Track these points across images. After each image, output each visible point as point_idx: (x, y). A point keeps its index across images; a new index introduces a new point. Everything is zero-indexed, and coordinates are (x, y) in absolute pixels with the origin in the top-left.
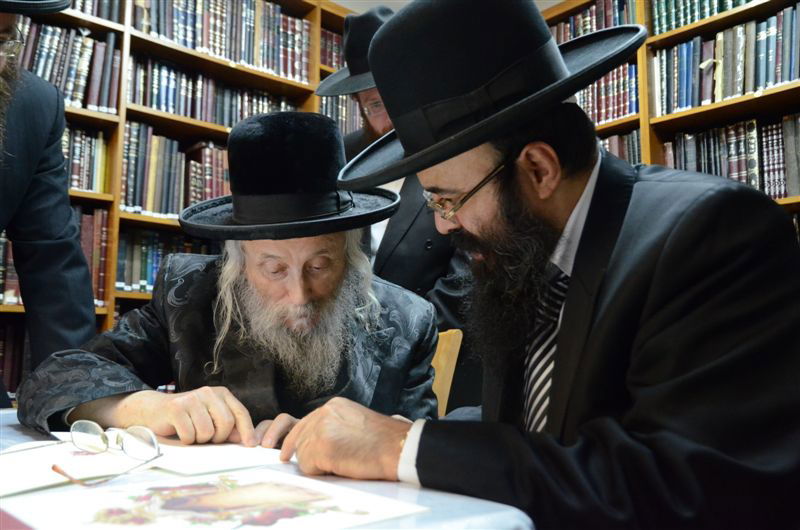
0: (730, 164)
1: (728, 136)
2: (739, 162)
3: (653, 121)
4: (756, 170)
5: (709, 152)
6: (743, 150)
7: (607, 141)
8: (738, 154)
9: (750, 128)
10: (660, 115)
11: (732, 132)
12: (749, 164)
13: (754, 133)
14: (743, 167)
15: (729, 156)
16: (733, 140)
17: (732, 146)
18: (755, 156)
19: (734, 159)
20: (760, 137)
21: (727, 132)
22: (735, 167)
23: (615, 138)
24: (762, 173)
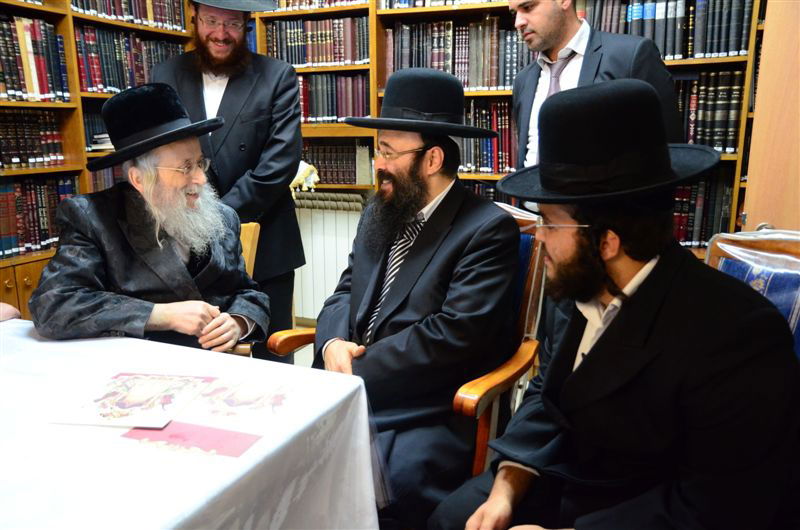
0: (432, 54)
1: (433, 31)
2: (439, 53)
3: (379, 12)
4: (450, 62)
5: (419, 41)
6: (442, 45)
7: (342, 21)
8: (439, 47)
9: (448, 28)
10: (384, 10)
11: (436, 29)
12: (446, 57)
13: (450, 33)
14: (442, 58)
15: (433, 48)
16: (436, 35)
17: (435, 40)
18: (450, 51)
19: (436, 51)
20: (454, 35)
21: (432, 27)
22: (436, 58)
23: (349, 20)
24: (454, 63)
